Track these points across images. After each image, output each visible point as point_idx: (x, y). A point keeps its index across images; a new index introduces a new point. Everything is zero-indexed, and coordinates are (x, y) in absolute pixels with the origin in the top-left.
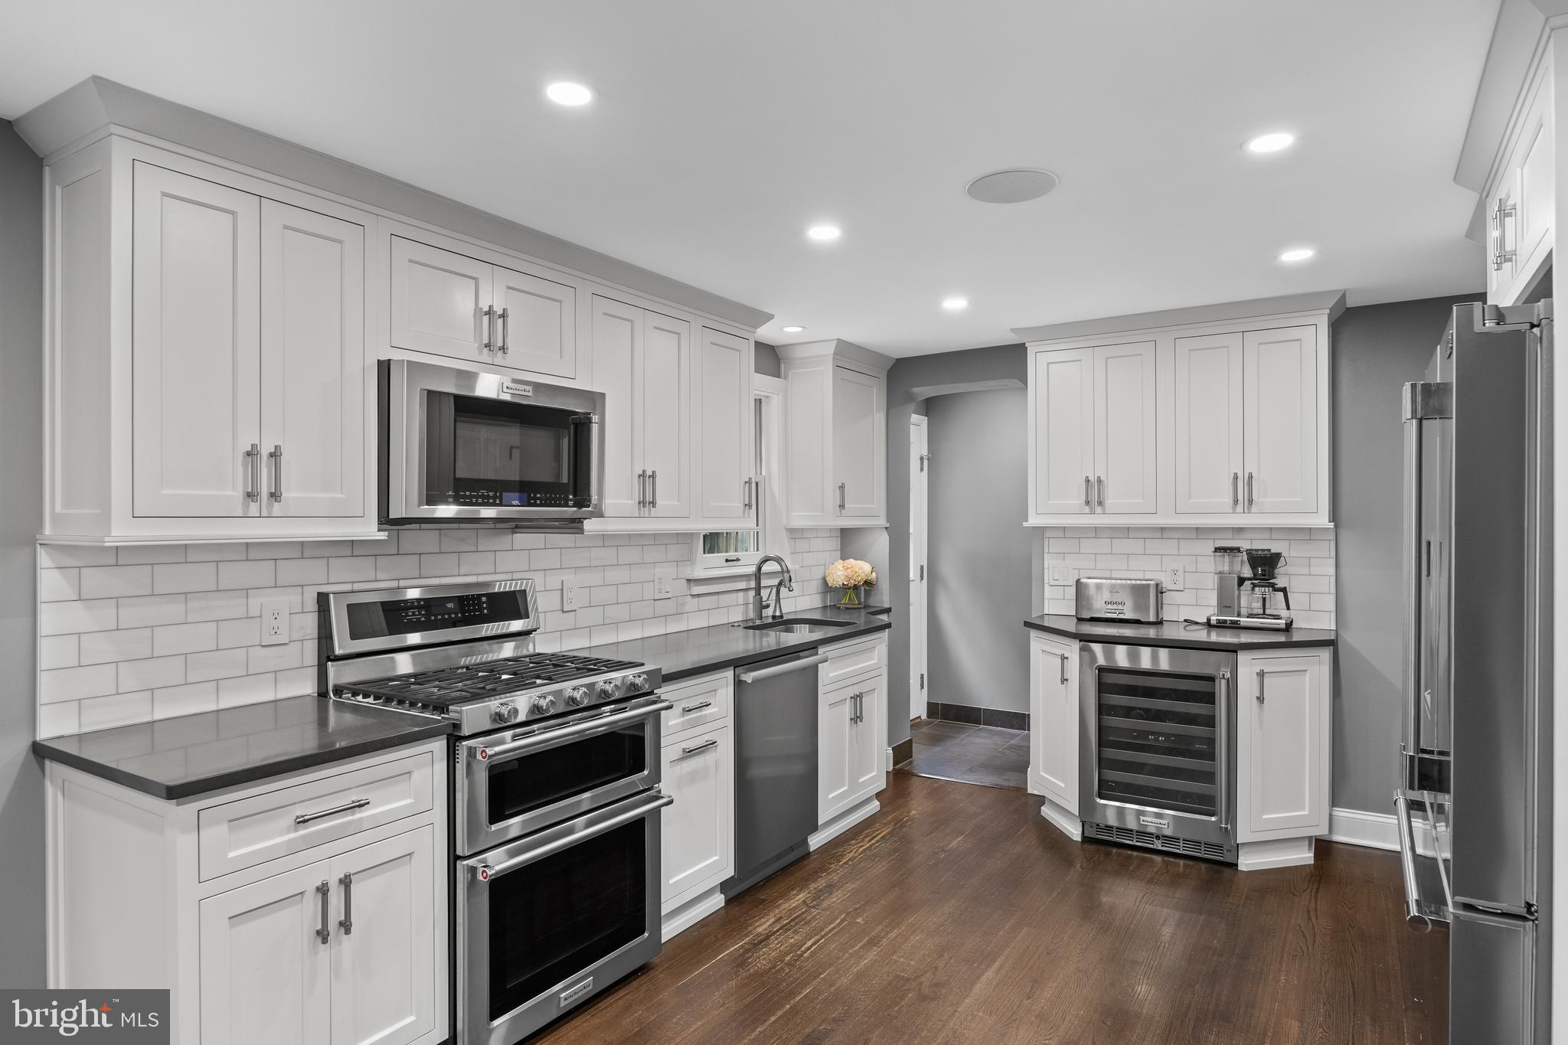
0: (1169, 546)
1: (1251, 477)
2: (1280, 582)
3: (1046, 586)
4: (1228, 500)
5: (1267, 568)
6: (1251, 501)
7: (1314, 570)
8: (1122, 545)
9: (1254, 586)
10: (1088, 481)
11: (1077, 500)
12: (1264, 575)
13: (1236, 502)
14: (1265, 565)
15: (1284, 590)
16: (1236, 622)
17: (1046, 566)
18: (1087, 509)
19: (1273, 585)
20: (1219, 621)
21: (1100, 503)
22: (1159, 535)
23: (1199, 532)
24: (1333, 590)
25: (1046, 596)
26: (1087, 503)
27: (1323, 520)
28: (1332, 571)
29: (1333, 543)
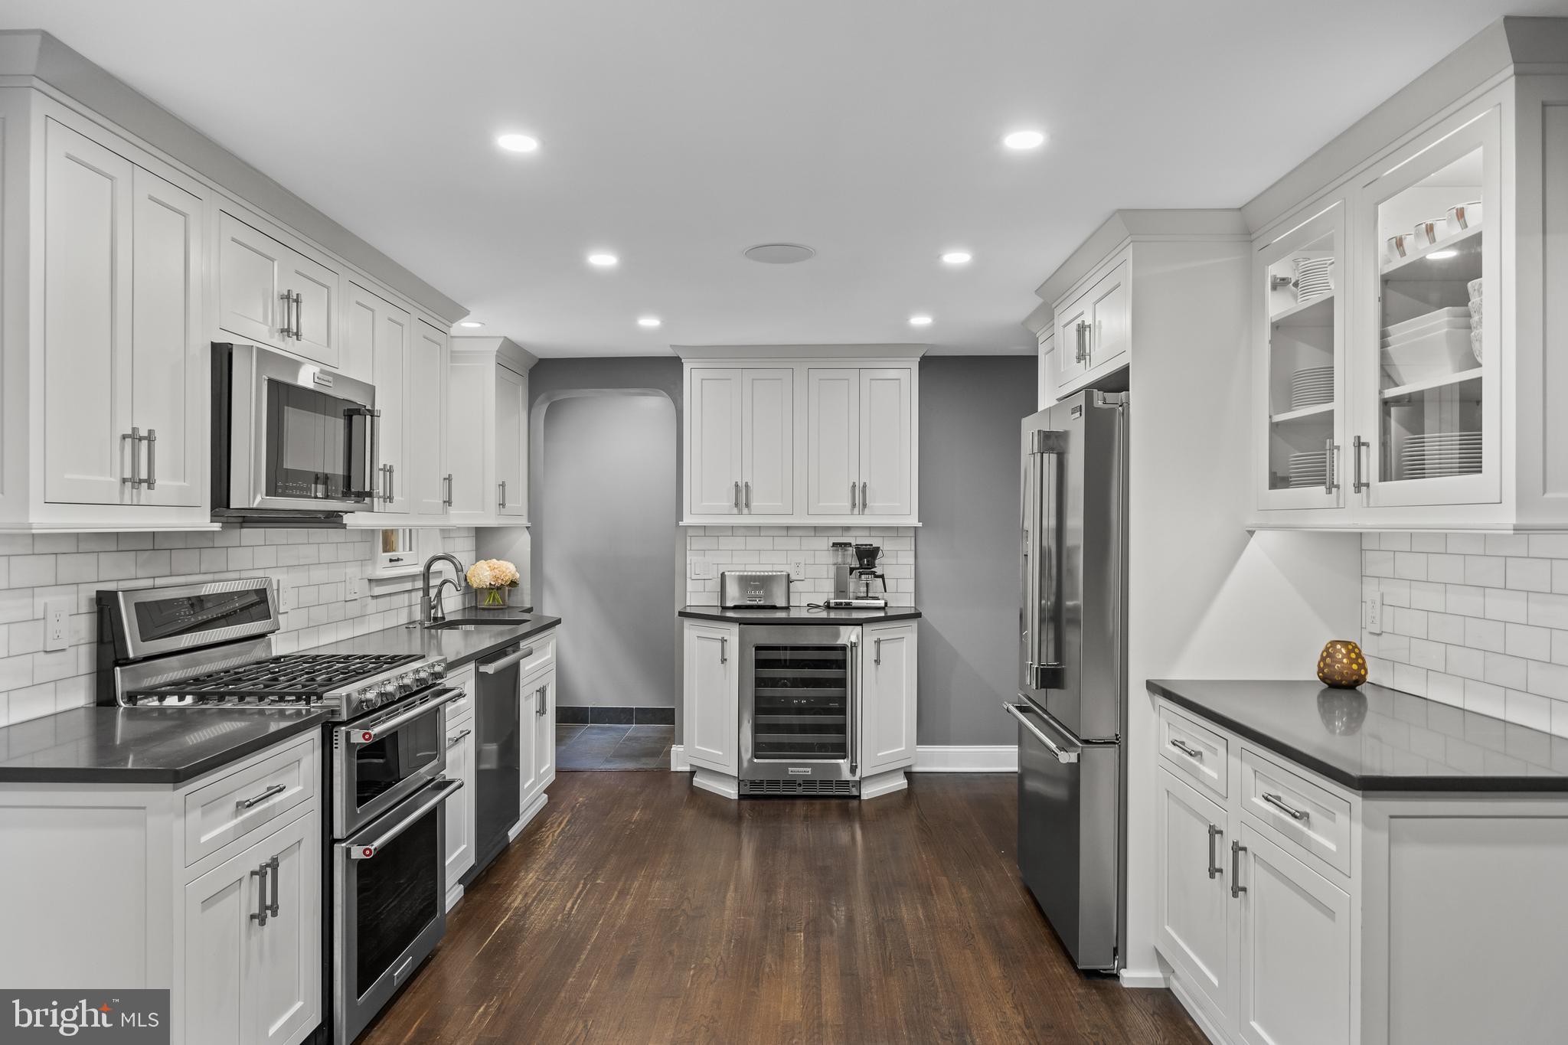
0: (793, 543)
1: (865, 486)
2: (878, 570)
3: (688, 580)
4: (848, 504)
5: (870, 559)
6: (865, 505)
7: (900, 561)
8: (754, 542)
9: (861, 574)
10: (737, 485)
11: (728, 502)
12: (868, 565)
13: (854, 505)
14: (867, 556)
15: (882, 577)
16: (849, 604)
17: (688, 562)
18: (735, 511)
19: (874, 573)
20: (836, 604)
21: (747, 505)
22: (784, 533)
23: (817, 530)
24: (913, 576)
25: (689, 588)
26: (736, 505)
27: (913, 521)
28: (912, 561)
29: (913, 539)
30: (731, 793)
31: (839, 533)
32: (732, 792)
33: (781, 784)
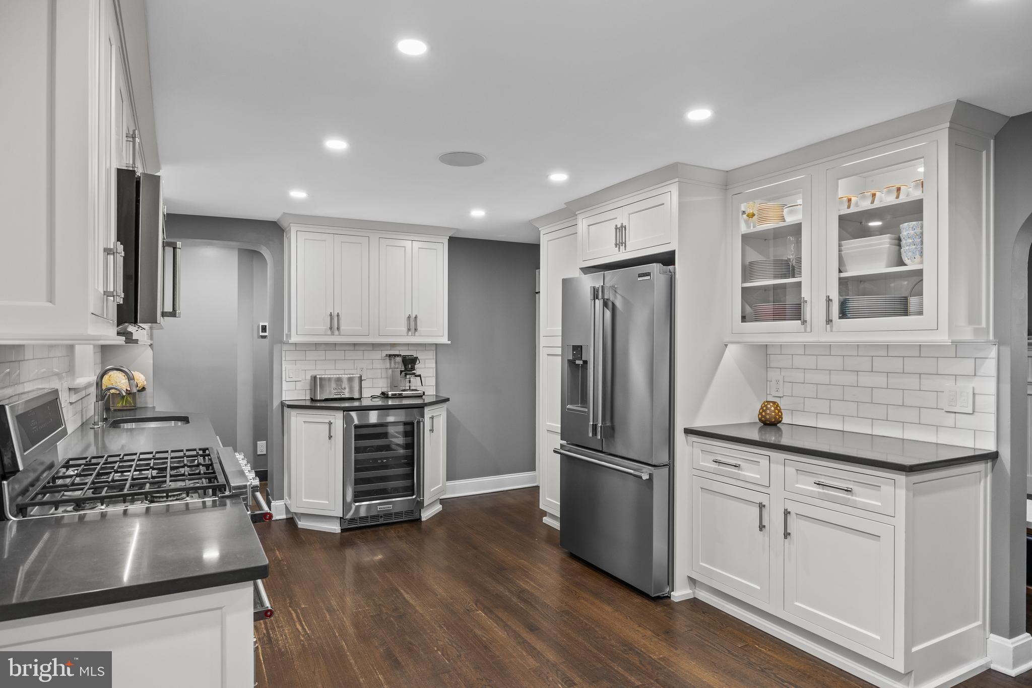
0: (358, 355)
1: (416, 317)
2: (417, 372)
3: (284, 382)
4: (405, 329)
5: (412, 365)
6: (416, 330)
7: (427, 365)
8: (331, 355)
9: (406, 374)
10: (331, 315)
11: (324, 326)
12: (412, 369)
13: (409, 330)
14: (409, 364)
15: (420, 376)
16: (401, 394)
17: (283, 369)
18: (329, 333)
19: (414, 374)
20: (393, 395)
21: (338, 329)
22: (352, 348)
23: (375, 346)
24: (435, 375)
25: (284, 388)
26: (331, 328)
27: (445, 340)
28: (434, 365)
29: (435, 351)
30: (335, 529)
31: (389, 348)
32: (337, 528)
33: (369, 518)
